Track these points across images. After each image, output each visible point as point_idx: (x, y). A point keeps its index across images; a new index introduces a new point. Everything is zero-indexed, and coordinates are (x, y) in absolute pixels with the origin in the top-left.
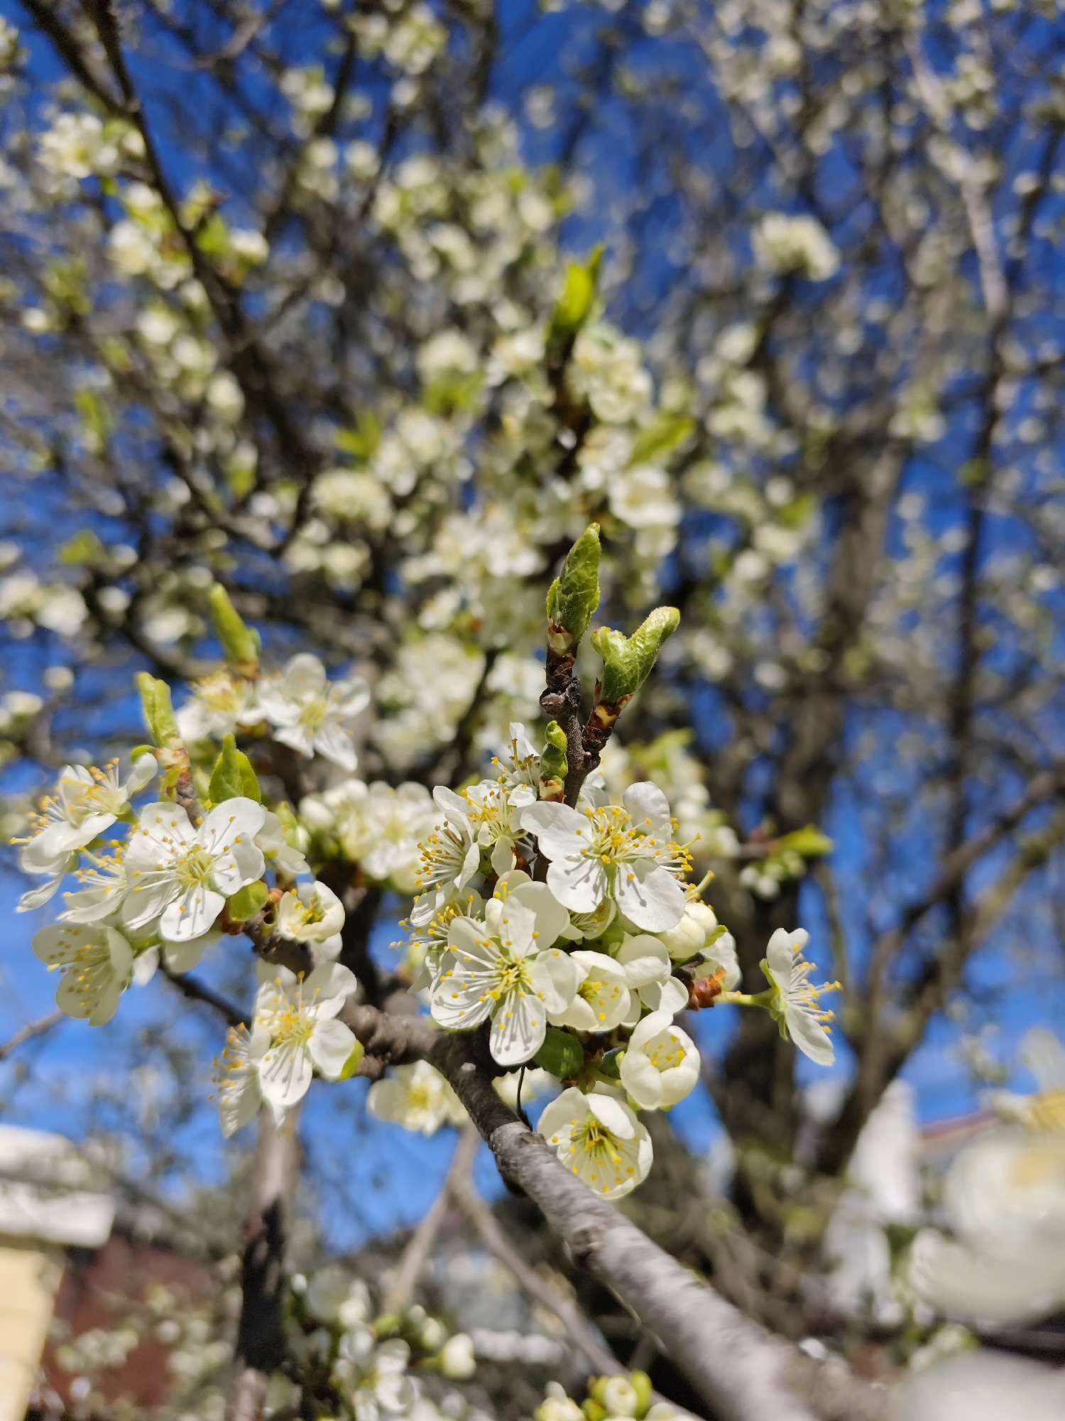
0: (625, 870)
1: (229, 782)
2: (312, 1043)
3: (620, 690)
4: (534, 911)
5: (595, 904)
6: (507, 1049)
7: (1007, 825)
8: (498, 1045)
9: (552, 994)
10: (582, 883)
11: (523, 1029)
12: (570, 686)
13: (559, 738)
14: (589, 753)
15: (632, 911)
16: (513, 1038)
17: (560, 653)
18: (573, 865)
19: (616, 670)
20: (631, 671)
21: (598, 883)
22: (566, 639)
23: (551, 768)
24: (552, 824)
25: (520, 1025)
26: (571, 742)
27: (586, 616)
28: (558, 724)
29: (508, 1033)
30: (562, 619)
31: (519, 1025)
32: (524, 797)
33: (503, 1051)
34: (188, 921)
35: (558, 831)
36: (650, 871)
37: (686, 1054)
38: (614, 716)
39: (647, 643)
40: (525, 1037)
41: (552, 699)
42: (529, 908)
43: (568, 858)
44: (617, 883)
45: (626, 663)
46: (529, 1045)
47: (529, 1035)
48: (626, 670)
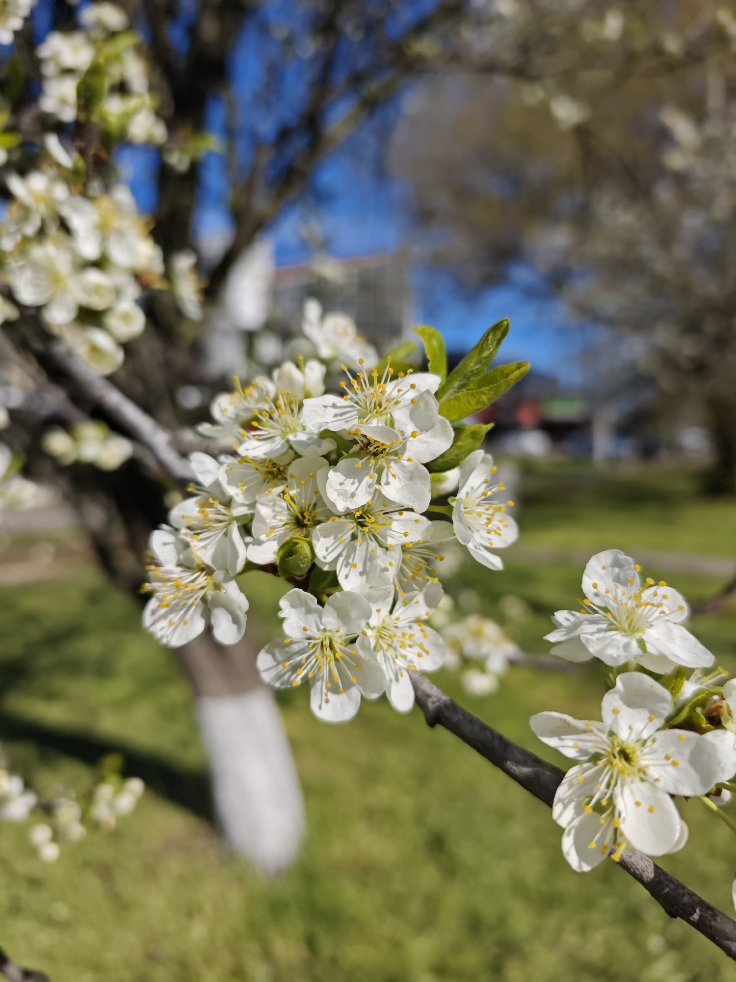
7: (357, 79)
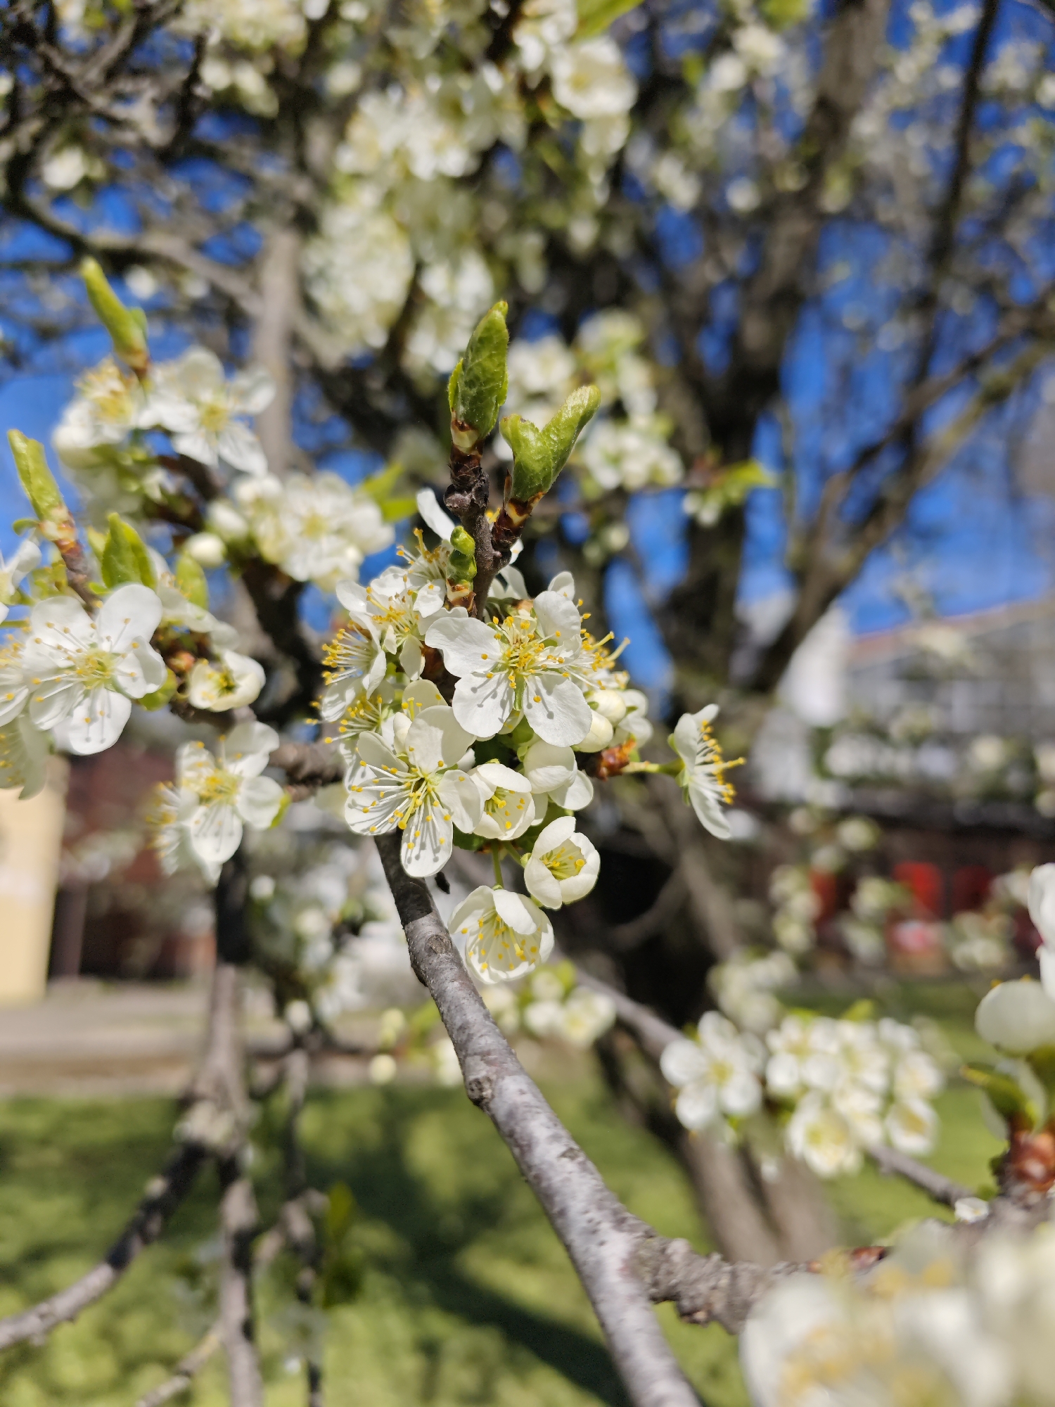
0: (533, 684)
1: (121, 562)
2: (240, 798)
3: (531, 489)
4: (441, 728)
5: (501, 720)
6: (417, 857)
7: (973, 364)
8: (409, 855)
9: (459, 809)
10: (489, 699)
11: (432, 837)
12: (476, 486)
13: (465, 545)
14: (498, 553)
15: (539, 724)
16: (423, 847)
17: (465, 452)
18: (481, 680)
19: (527, 469)
20: (544, 469)
21: (505, 699)
22: (470, 437)
23: (458, 573)
24: (459, 637)
25: (430, 834)
26: (479, 544)
27: (493, 409)
28: (465, 529)
29: (418, 841)
30: (465, 416)
31: (428, 835)
32: (430, 601)
33: (413, 860)
34: (95, 727)
35: (465, 644)
36: (559, 684)
37: (586, 863)
38: (525, 516)
39: (563, 437)
40: (435, 847)
41: (457, 501)
42: (436, 726)
43: (475, 674)
44: (525, 696)
45: (538, 461)
46: (437, 855)
47: (438, 845)
48: (537, 467)
